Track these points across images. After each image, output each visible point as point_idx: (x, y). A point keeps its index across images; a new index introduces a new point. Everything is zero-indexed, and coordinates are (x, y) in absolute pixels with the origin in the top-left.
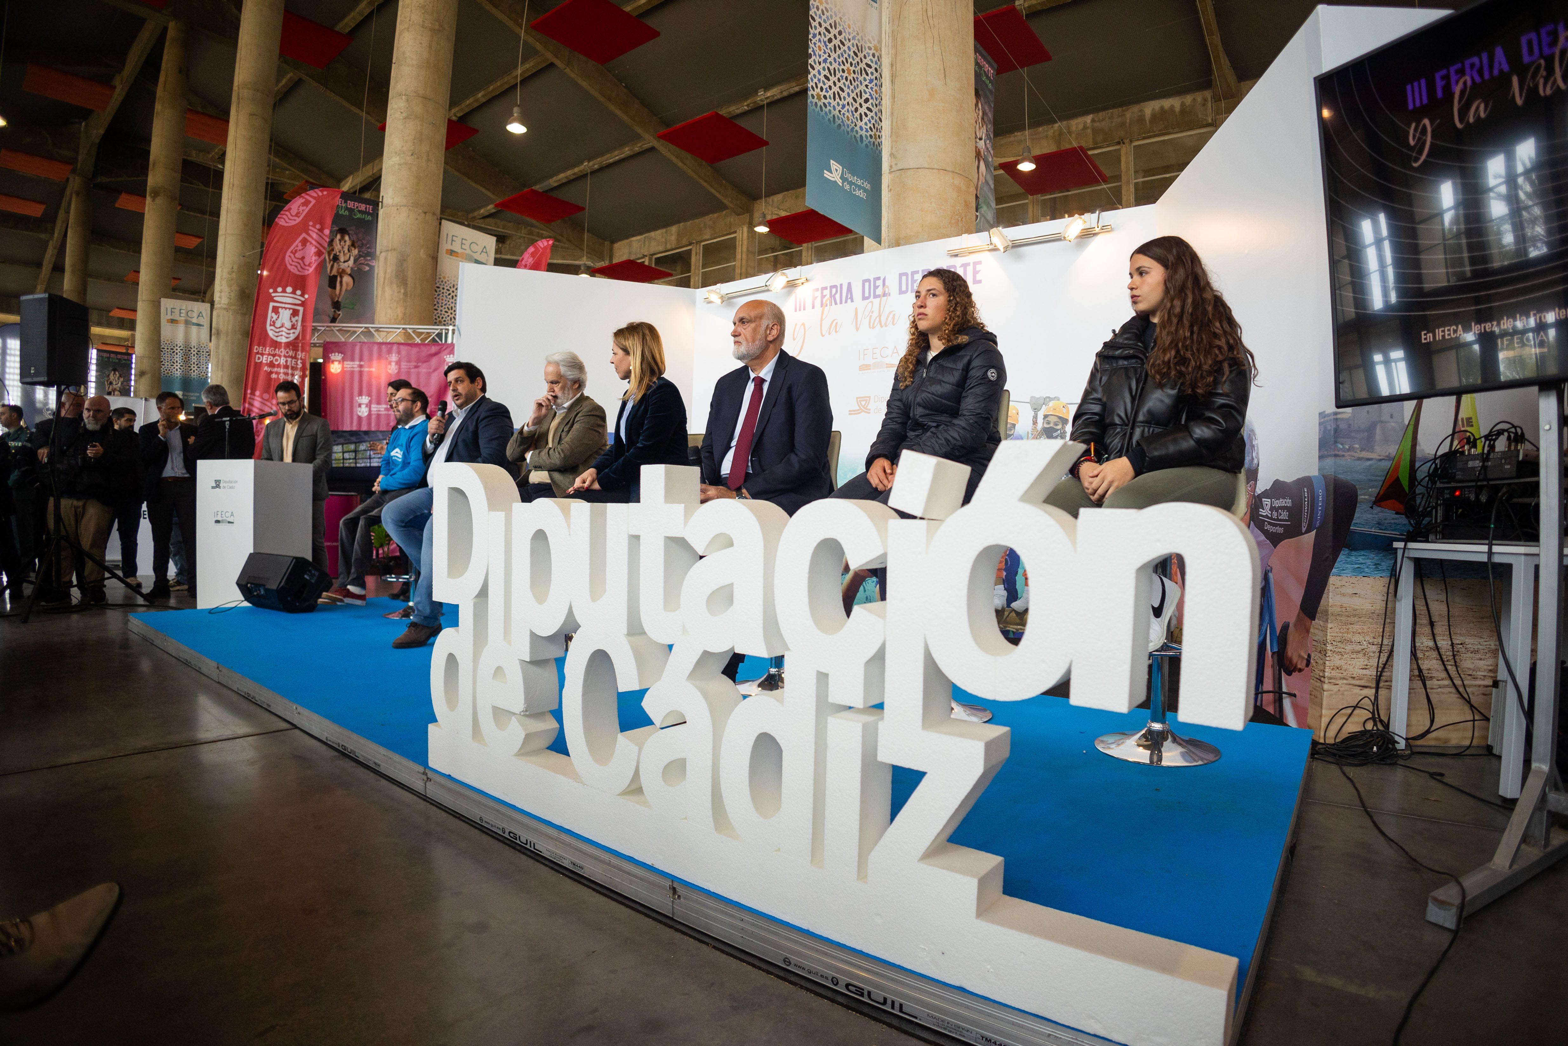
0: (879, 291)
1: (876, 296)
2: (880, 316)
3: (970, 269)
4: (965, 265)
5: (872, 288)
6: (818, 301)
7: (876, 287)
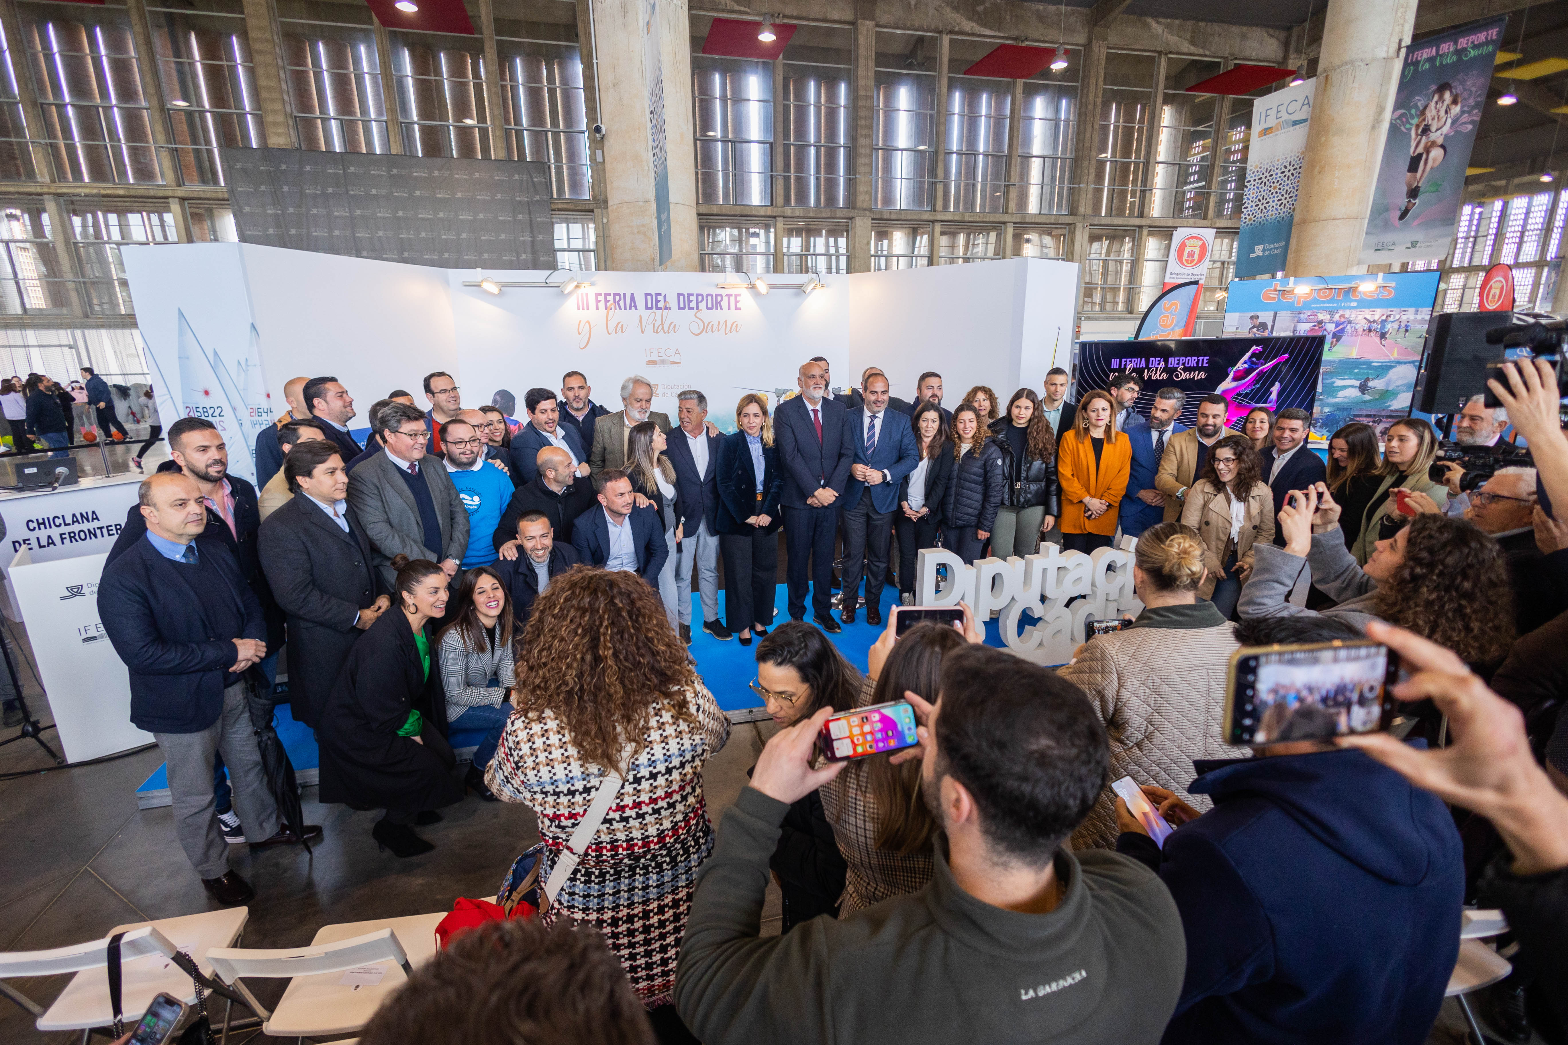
0: (661, 305)
1: (657, 308)
2: (662, 324)
3: (732, 299)
4: (729, 296)
5: (654, 302)
6: (602, 305)
7: (657, 302)
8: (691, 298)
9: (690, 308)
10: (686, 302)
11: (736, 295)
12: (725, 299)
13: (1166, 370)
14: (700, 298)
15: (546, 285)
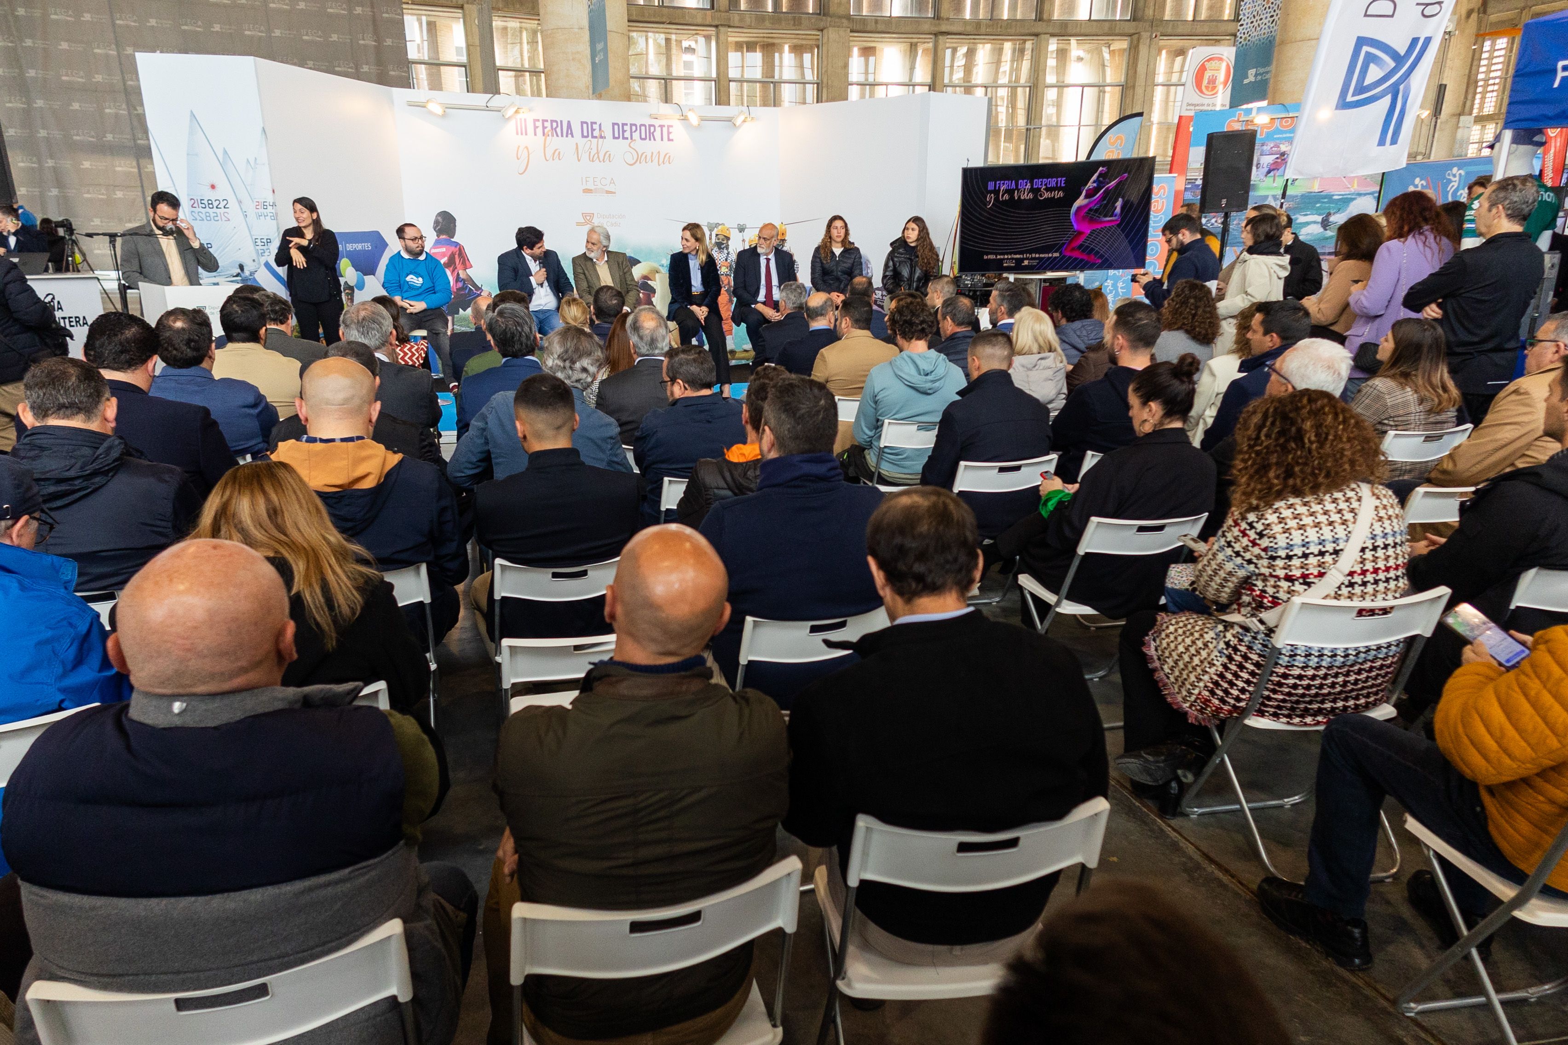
0: (596, 133)
1: (593, 137)
2: (598, 153)
3: (665, 130)
4: (662, 126)
5: (590, 130)
6: (540, 131)
7: (593, 130)
8: (626, 128)
9: (624, 138)
10: (620, 131)
11: (669, 127)
12: (658, 130)
13: (1032, 190)
14: (634, 128)
15: (487, 108)
